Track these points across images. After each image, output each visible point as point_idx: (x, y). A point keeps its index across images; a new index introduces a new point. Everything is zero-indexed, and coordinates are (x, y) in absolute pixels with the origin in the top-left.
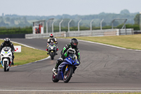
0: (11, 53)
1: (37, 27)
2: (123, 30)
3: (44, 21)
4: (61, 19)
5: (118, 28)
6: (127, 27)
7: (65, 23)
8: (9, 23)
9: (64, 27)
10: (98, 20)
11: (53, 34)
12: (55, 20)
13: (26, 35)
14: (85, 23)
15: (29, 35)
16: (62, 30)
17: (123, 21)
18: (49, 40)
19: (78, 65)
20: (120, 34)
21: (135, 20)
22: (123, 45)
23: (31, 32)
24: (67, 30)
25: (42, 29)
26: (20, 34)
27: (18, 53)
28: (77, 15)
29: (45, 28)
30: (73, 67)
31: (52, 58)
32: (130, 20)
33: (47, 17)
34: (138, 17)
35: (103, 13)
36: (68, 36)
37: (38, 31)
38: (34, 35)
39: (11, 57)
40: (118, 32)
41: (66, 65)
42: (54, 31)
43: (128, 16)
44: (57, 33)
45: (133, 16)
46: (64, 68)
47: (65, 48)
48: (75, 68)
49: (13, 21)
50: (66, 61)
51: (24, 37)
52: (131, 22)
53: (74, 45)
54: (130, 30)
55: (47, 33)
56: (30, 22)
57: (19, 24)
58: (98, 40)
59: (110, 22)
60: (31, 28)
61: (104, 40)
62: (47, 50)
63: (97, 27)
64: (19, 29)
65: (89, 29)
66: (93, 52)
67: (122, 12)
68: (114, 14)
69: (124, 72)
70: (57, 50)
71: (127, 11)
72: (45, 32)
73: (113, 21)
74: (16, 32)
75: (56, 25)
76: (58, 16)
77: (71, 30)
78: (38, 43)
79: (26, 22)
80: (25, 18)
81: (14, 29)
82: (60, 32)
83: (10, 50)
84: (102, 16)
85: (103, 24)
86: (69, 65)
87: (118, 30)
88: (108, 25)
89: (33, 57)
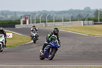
0: (4, 39)
1: (24, 19)
2: (86, 22)
3: (29, 15)
4: (41, 13)
5: (82, 20)
6: (89, 20)
7: (44, 17)
8: (3, 17)
9: (43, 20)
10: (68, 14)
11: (35, 24)
12: (36, 15)
13: (16, 25)
14: (59, 17)
15: (18, 25)
16: (42, 22)
17: (86, 15)
18: (32, 29)
19: (59, 47)
20: (84, 24)
21: (94, 14)
22: (86, 33)
23: (20, 23)
24: (45, 22)
25: (27, 21)
26: (11, 24)
27: (10, 38)
28: (52, 11)
29: (29, 21)
30: (55, 48)
31: (35, 42)
32: (91, 14)
33: (31, 13)
34: (97, 12)
35: (72, 9)
36: (46, 26)
37: (25, 23)
38: (22, 26)
39: (4, 42)
40: (82, 24)
41: (50, 47)
42: (36, 23)
43: (90, 12)
44: (38, 24)
45: (93, 12)
46: (49, 49)
47: (49, 35)
48: (57, 50)
49: (6, 15)
50: (50, 44)
51: (14, 27)
52: (92, 16)
53: (56, 32)
54: (91, 22)
55: (31, 24)
56: (19, 16)
57: (11, 18)
58: (68, 29)
59: (76, 16)
60: (20, 20)
61: (72, 29)
62: (31, 36)
63: (67, 20)
64: (11, 21)
65: (61, 21)
66: (64, 38)
67: (85, 8)
68: (79, 10)
69: (87, 52)
70: (38, 36)
71: (89, 8)
72: (29, 23)
73: (79, 15)
74: (9, 23)
75: (37, 18)
76: (39, 12)
77: (48, 22)
78: (24, 31)
79: (16, 16)
80: (15, 13)
81: (7, 21)
82: (40, 23)
83: (3, 37)
84: (71, 11)
85: (72, 17)
86: (53, 47)
87: (82, 22)
88: (75, 18)
89: (21, 41)
